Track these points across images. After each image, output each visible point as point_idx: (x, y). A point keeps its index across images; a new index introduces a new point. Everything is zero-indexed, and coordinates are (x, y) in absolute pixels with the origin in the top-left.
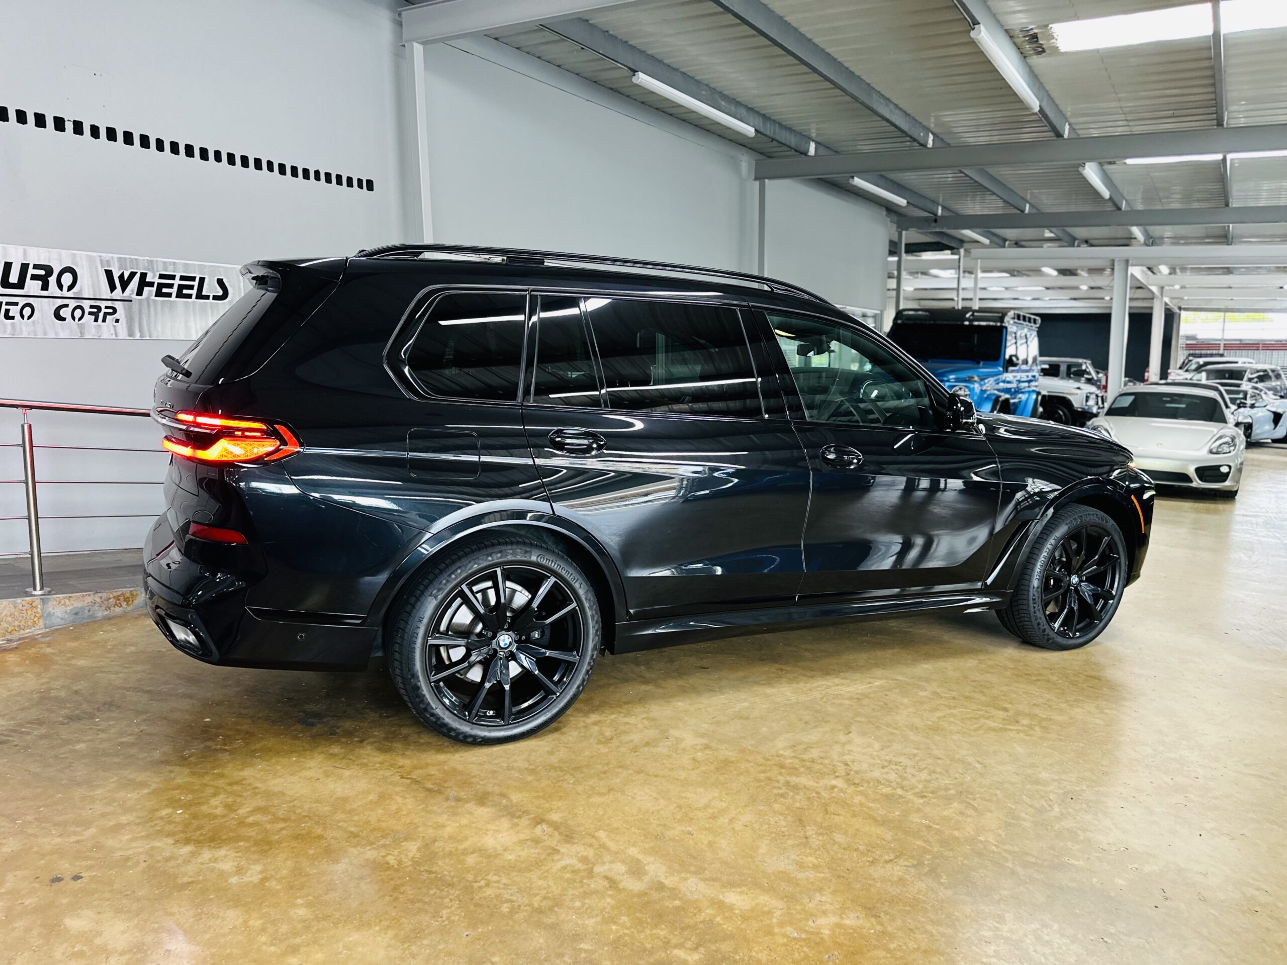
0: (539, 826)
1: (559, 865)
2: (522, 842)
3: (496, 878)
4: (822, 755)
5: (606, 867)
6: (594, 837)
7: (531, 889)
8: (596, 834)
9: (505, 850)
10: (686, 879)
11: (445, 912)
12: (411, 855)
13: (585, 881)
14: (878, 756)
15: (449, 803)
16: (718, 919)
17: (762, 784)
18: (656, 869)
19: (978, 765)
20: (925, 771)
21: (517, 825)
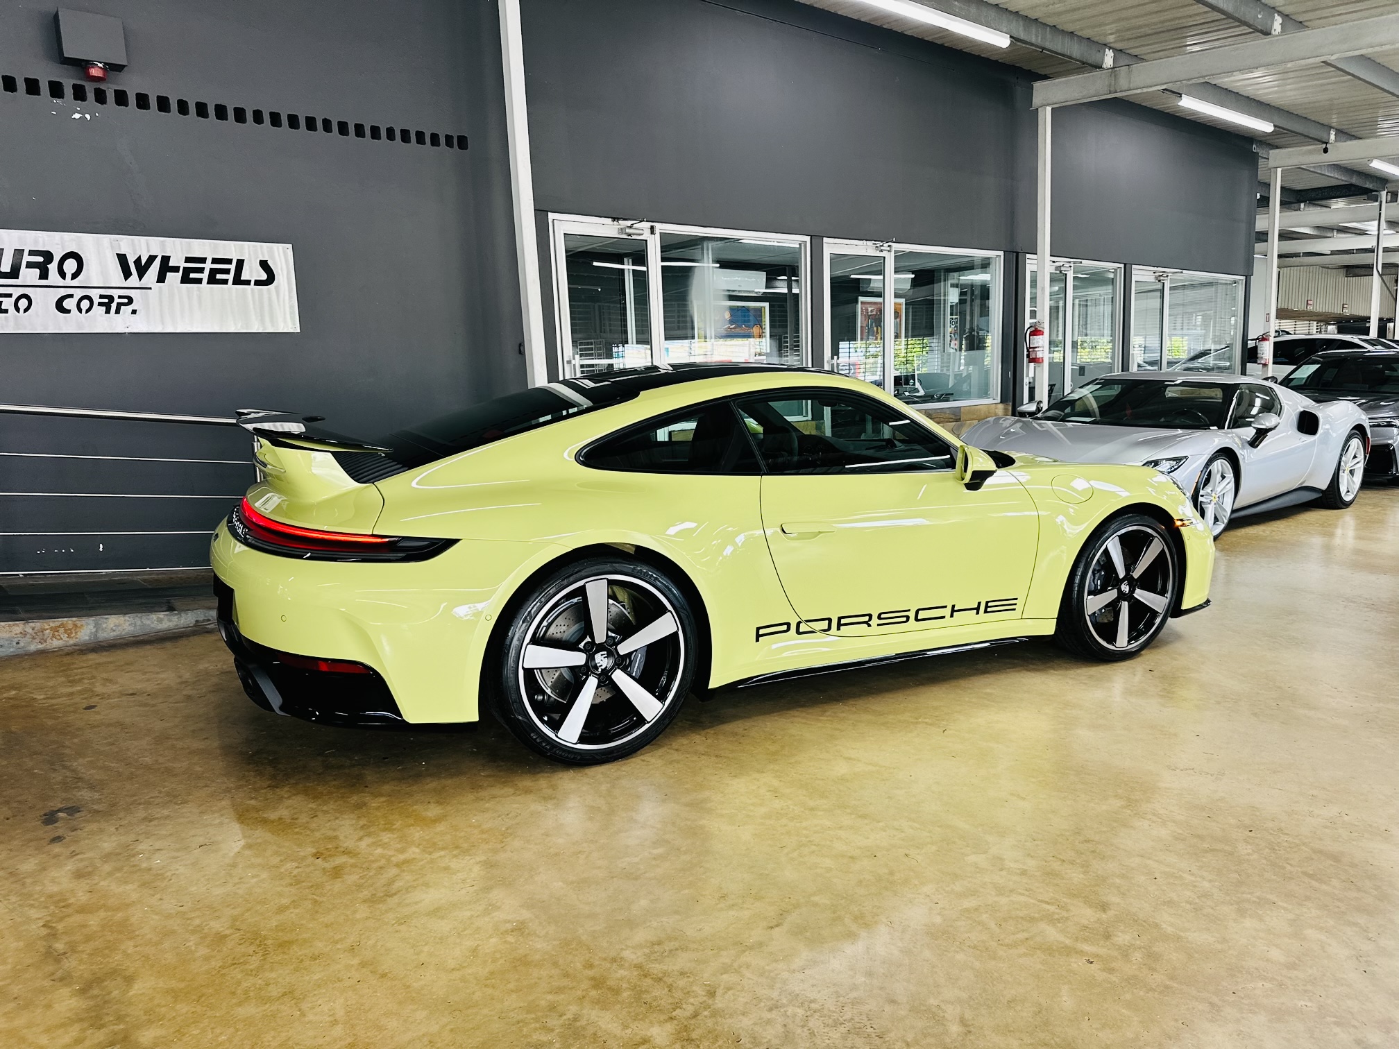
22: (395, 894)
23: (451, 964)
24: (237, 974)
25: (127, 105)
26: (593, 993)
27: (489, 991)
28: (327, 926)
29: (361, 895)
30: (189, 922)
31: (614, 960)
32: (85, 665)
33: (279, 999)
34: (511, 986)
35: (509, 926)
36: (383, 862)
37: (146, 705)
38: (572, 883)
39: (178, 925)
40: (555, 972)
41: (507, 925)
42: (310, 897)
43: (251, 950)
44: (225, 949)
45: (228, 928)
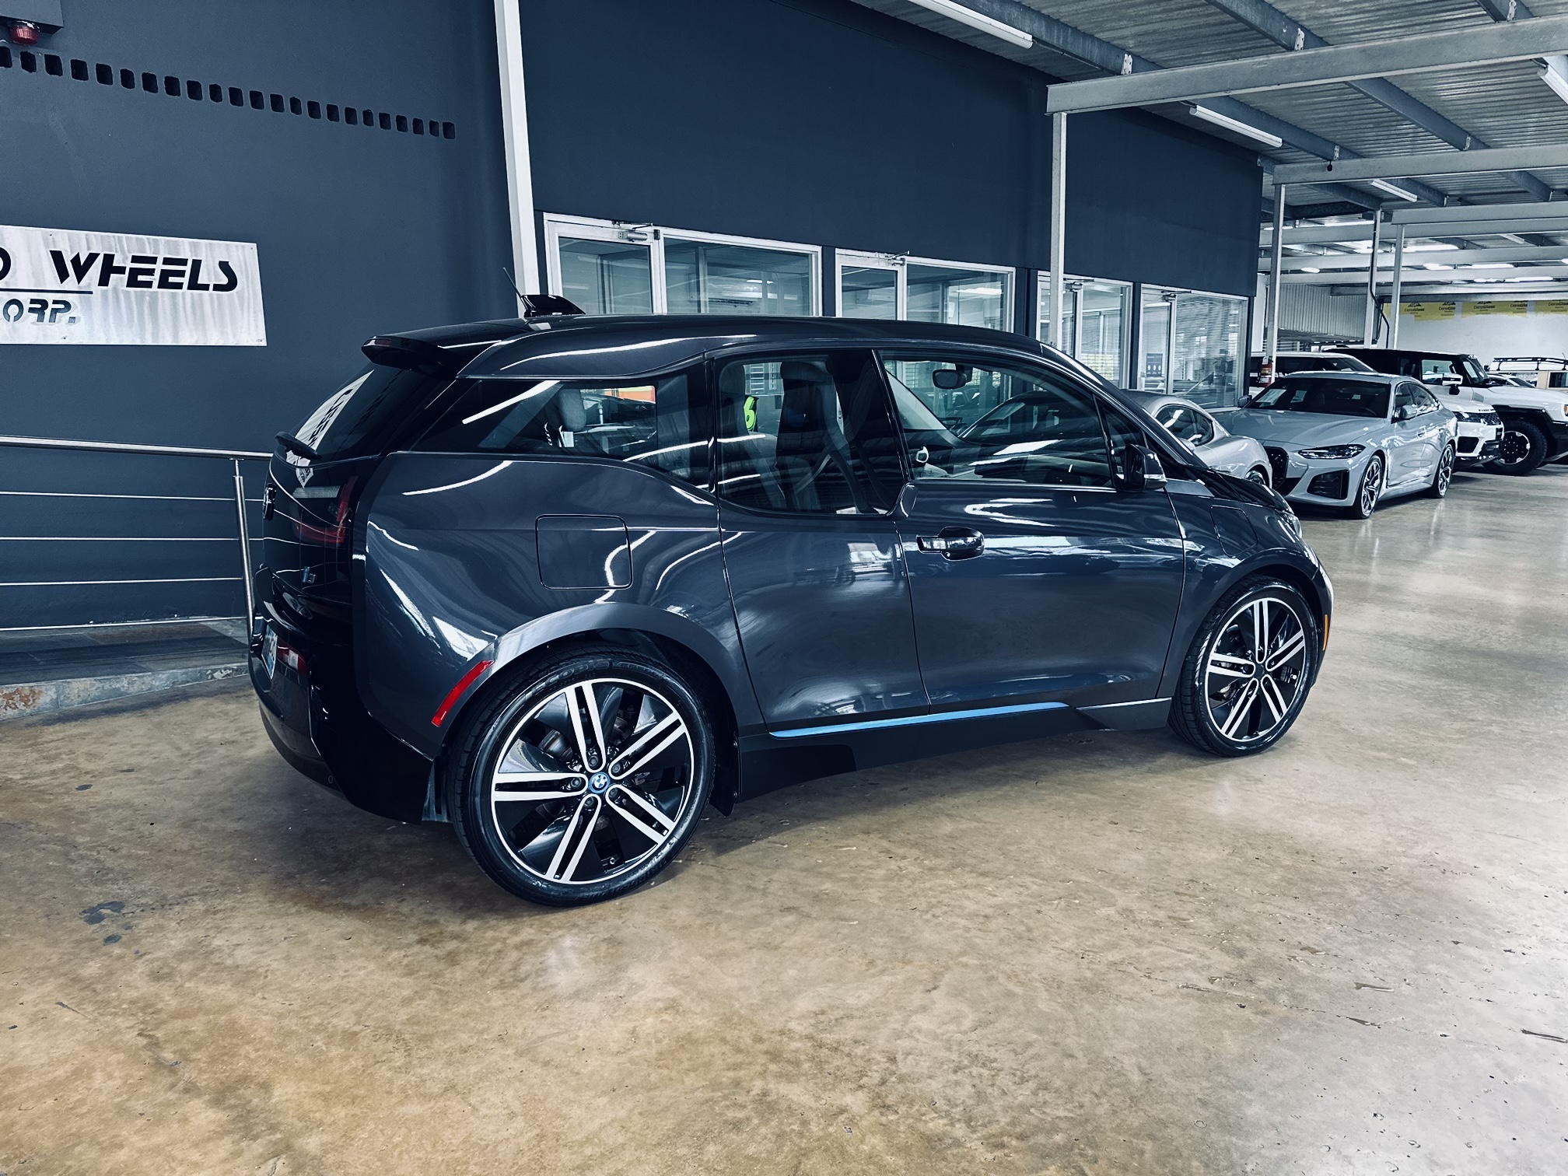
4: (860, 1035)
14: (960, 1043)
19: (1136, 1077)
20: (1032, 1085)
22: (526, 978)
23: (615, 1047)
24: (384, 1072)
25: (60, 74)
26: (773, 1067)
27: (665, 1072)
28: (463, 1016)
29: (488, 982)
30: (307, 1021)
31: (782, 1033)
32: (55, 738)
33: (441, 1095)
34: (686, 1065)
35: (660, 1005)
36: (498, 946)
37: (151, 782)
38: (711, 956)
39: (296, 1025)
40: (726, 1048)
41: (658, 1004)
42: (433, 986)
43: (390, 1046)
44: (360, 1047)
45: (355, 1025)
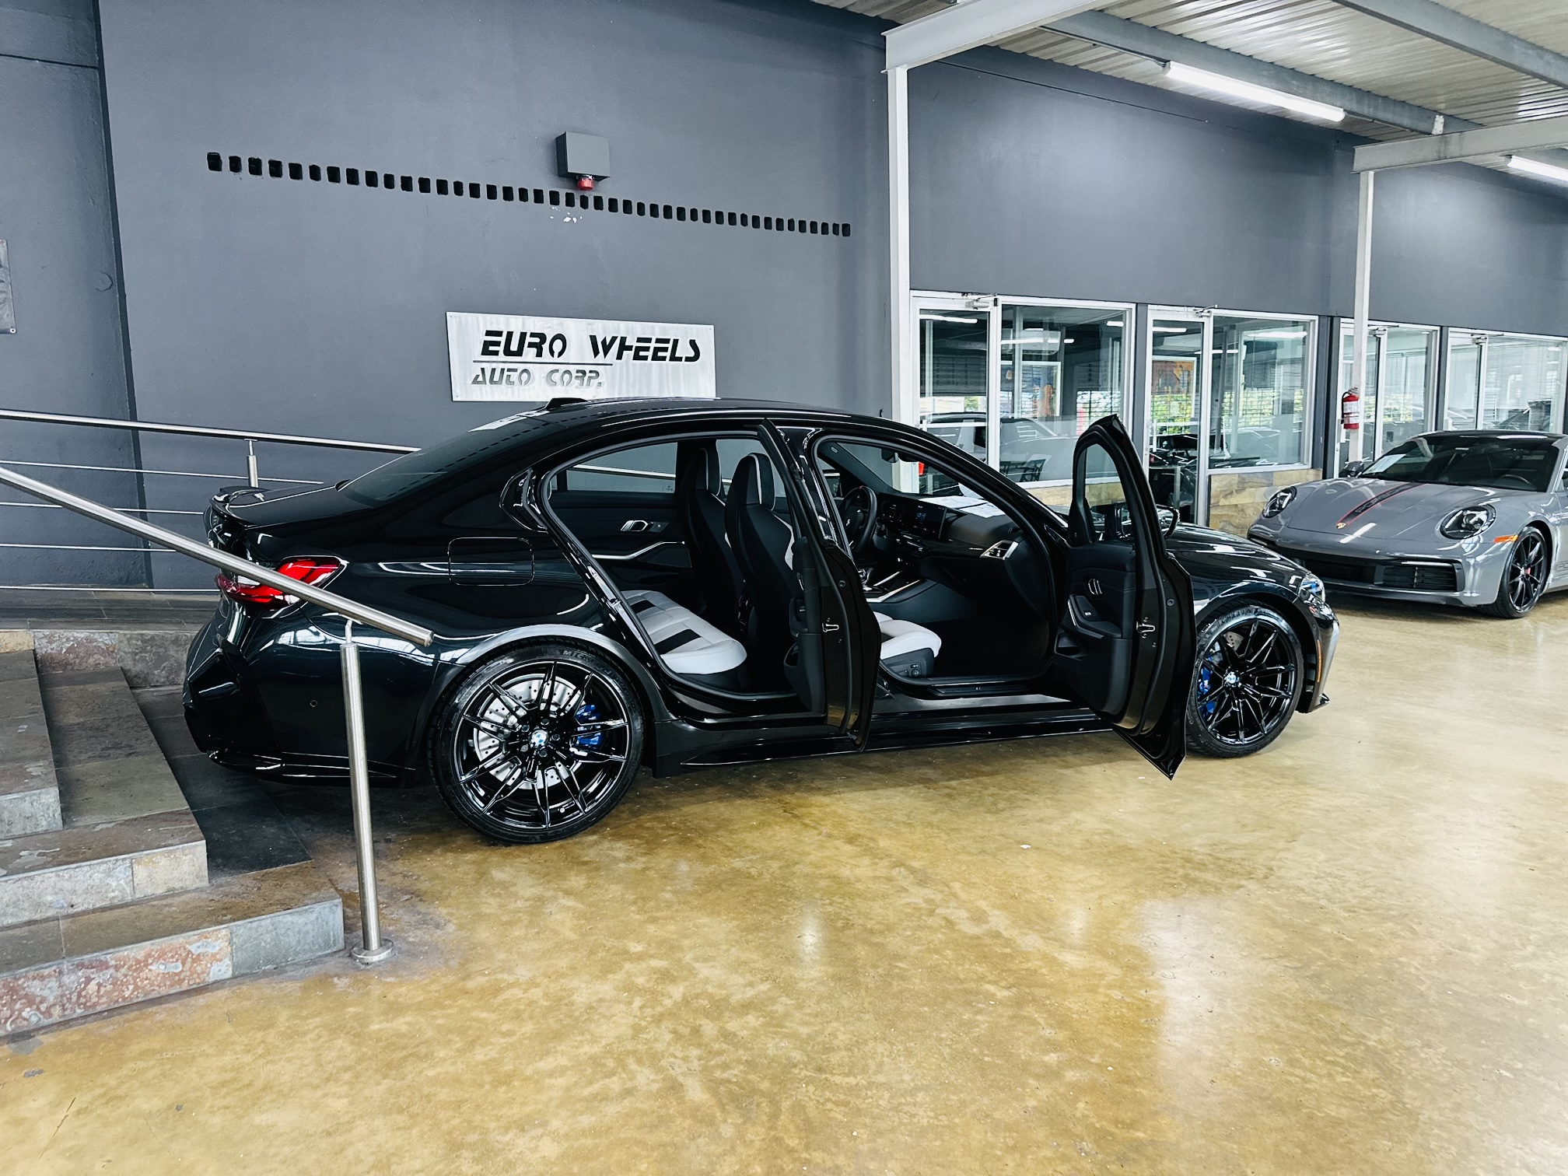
0: (897, 869)
1: (903, 901)
2: (876, 878)
3: (841, 900)
5: (948, 911)
6: (947, 886)
7: (869, 913)
8: (951, 884)
9: (858, 881)
10: (1026, 934)
11: (785, 917)
12: (771, 870)
13: (923, 917)
14: (1317, 867)
15: (820, 837)
16: (1044, 970)
17: (1156, 872)
18: (998, 920)
20: (1371, 888)
21: (877, 864)
22: (1003, 810)
23: (1079, 846)
24: (938, 841)
25: (602, 209)
27: (1117, 859)
28: (973, 823)
29: (980, 809)
31: (1190, 851)
